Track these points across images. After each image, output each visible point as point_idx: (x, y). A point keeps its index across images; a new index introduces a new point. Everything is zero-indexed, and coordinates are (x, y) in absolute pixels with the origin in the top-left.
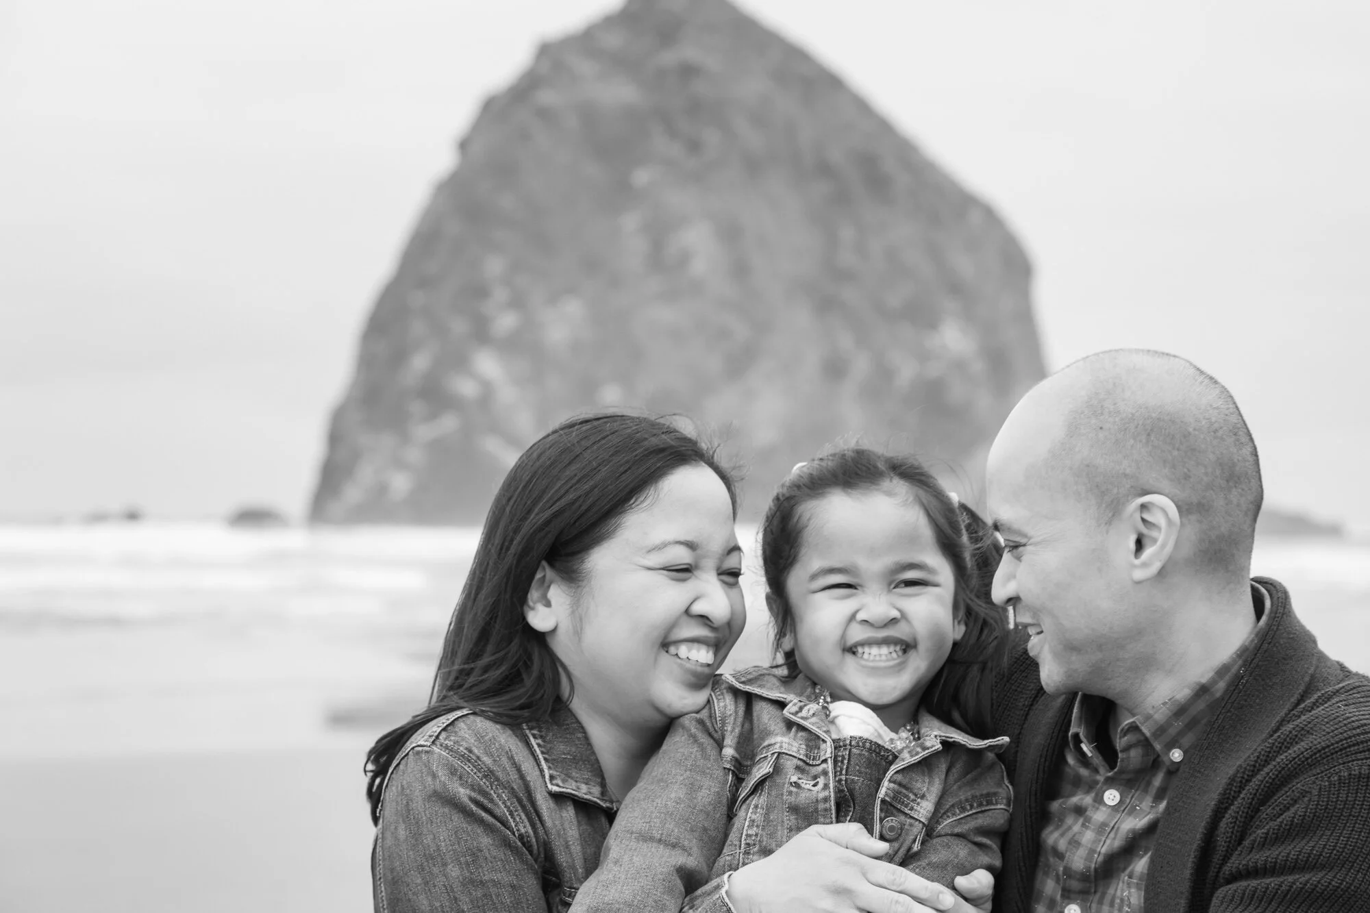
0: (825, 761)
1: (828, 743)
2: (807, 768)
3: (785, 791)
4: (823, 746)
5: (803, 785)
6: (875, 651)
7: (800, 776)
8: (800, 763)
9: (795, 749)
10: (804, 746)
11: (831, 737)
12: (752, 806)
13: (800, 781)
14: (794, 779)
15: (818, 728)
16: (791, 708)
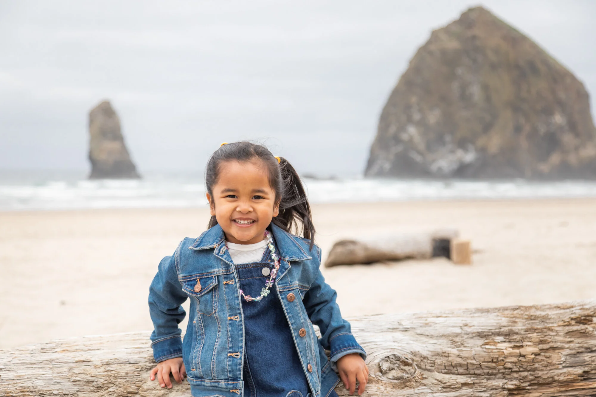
0: (233, 273)
1: (233, 266)
2: (228, 276)
3: (223, 287)
4: (231, 267)
5: (229, 283)
6: (242, 222)
7: (227, 280)
8: (224, 276)
9: (221, 272)
10: (224, 269)
11: (233, 264)
12: (213, 296)
13: (227, 282)
14: (225, 282)
15: (227, 260)
16: (216, 251)
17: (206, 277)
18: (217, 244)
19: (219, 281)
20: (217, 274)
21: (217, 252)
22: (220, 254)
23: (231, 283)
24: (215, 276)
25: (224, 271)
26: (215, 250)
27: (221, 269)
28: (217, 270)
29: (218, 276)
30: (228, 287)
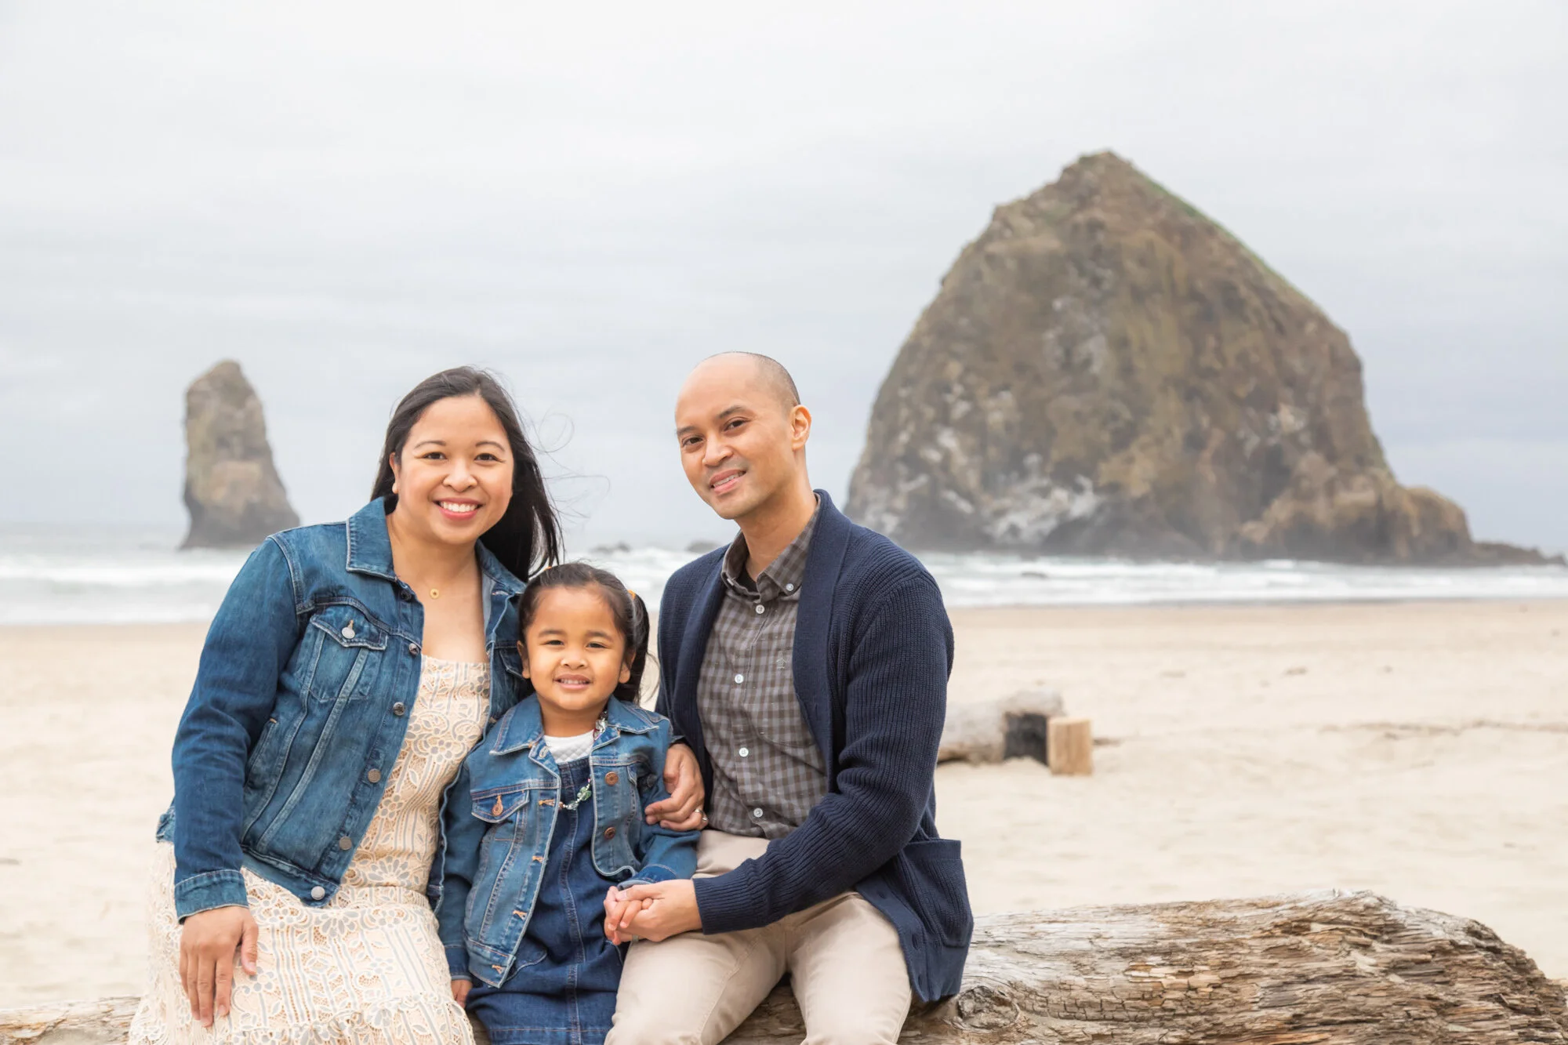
0: (556, 790)
1: (557, 778)
2: (549, 792)
4: (554, 780)
5: (547, 805)
7: (544, 799)
8: (542, 791)
9: (537, 785)
10: (542, 780)
13: (545, 802)
14: (541, 802)
15: (551, 769)
16: (532, 753)
17: (512, 792)
18: (534, 742)
19: (530, 798)
20: (529, 786)
21: (535, 754)
22: (539, 758)
23: (550, 804)
24: (526, 791)
25: (542, 784)
26: (532, 750)
27: (537, 780)
28: (530, 780)
29: (530, 790)
30: (545, 810)
